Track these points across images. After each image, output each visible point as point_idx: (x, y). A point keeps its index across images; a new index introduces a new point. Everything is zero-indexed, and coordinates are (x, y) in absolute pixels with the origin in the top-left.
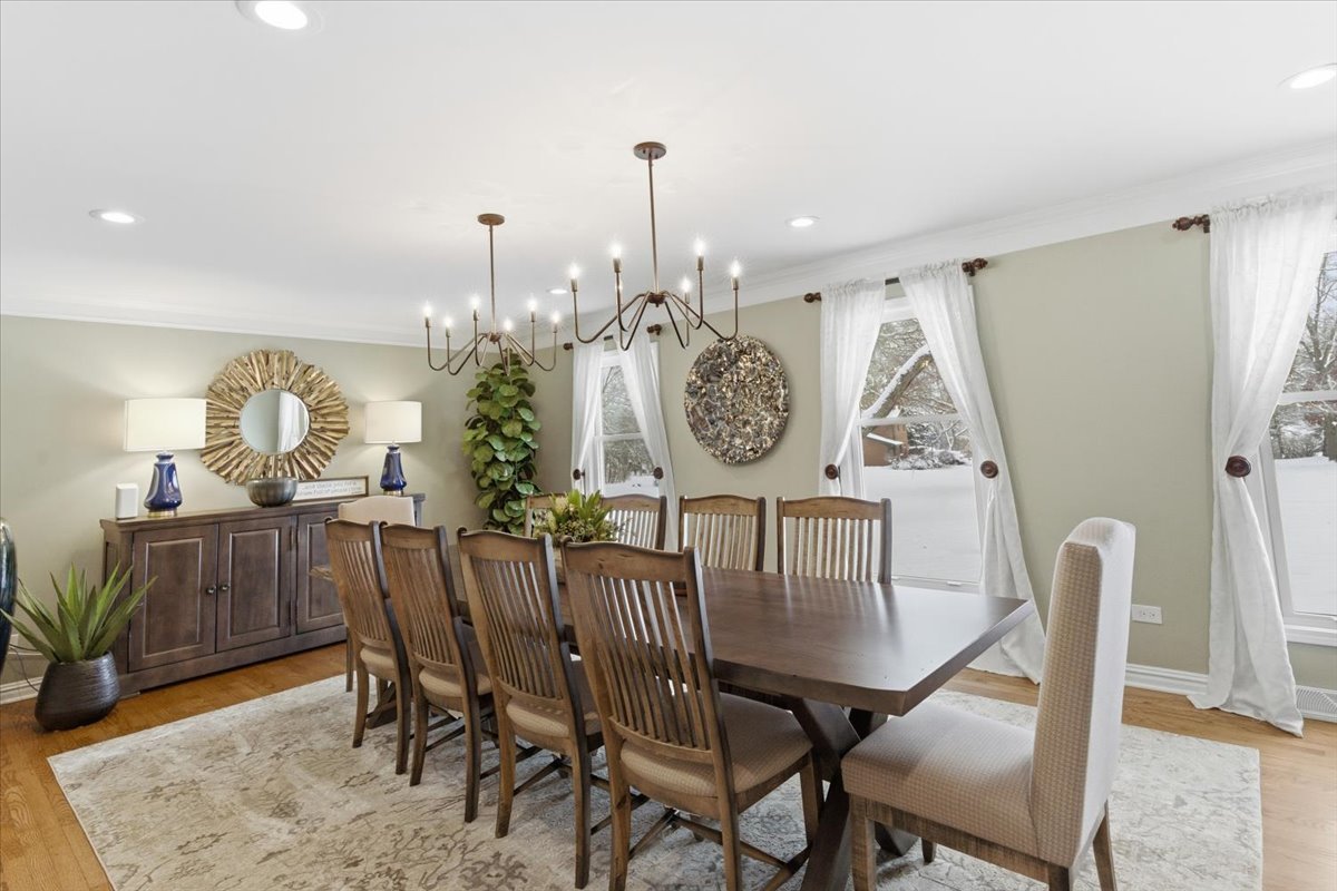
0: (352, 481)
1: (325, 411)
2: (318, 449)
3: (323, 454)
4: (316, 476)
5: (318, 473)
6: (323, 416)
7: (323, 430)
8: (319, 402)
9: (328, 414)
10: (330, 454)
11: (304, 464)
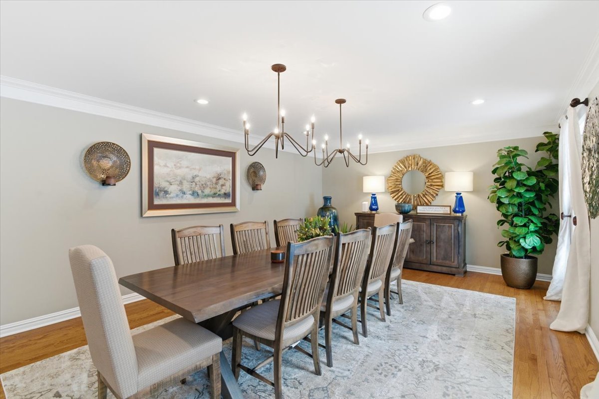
0: (444, 207)
1: (433, 178)
2: (430, 193)
3: (432, 195)
4: (429, 204)
5: (430, 203)
6: (432, 179)
7: (431, 185)
8: (429, 174)
9: (434, 179)
10: (435, 195)
11: (424, 198)
